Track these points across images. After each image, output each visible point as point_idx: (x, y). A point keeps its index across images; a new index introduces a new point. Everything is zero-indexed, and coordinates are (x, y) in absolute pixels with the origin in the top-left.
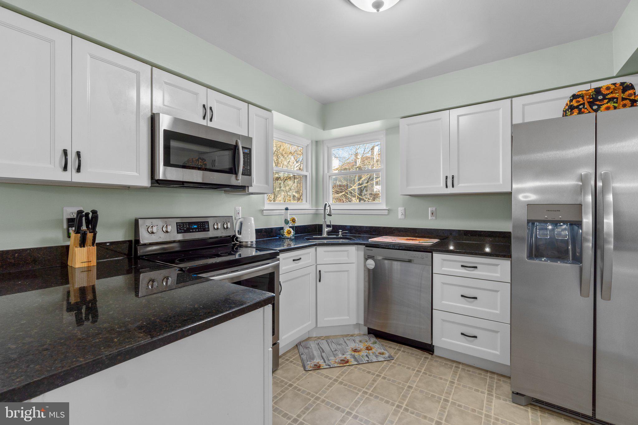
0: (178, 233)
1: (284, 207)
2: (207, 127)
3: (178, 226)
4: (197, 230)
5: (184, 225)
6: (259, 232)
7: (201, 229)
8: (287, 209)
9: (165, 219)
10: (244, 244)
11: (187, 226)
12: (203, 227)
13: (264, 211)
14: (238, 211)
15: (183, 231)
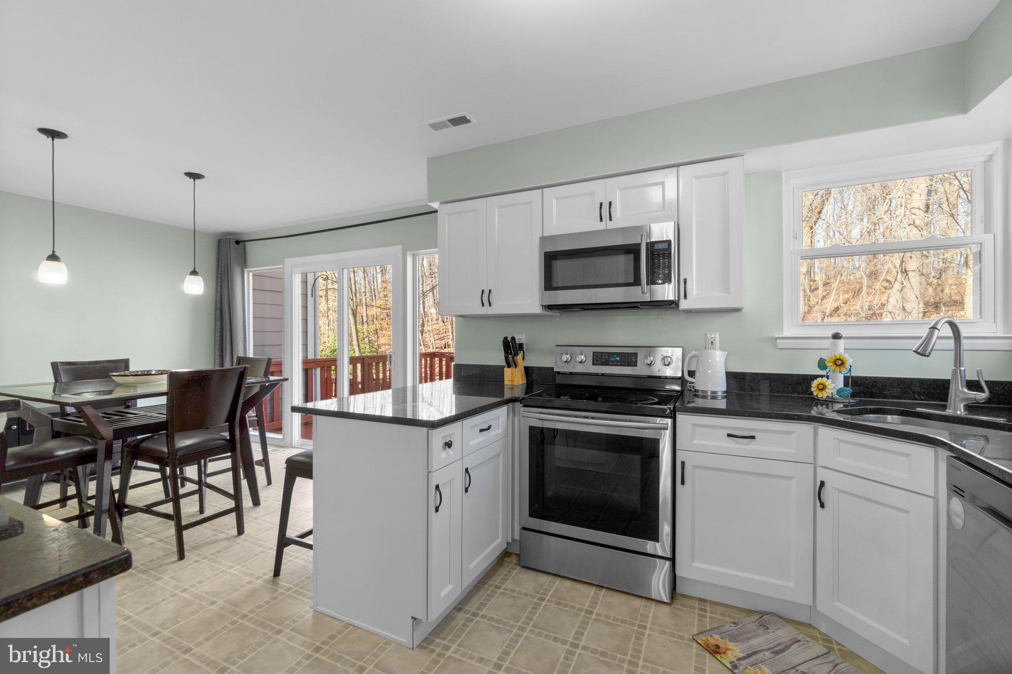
0: (593, 364)
1: (829, 333)
2: (606, 231)
3: (595, 357)
4: (619, 363)
5: (602, 356)
6: (734, 378)
7: (624, 362)
8: (836, 336)
9: (581, 347)
10: (700, 393)
11: (606, 357)
12: (628, 359)
13: (778, 341)
14: (710, 339)
15: (600, 363)
